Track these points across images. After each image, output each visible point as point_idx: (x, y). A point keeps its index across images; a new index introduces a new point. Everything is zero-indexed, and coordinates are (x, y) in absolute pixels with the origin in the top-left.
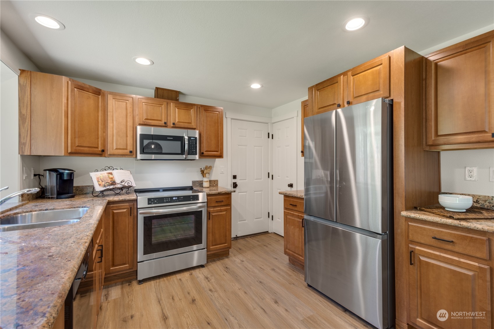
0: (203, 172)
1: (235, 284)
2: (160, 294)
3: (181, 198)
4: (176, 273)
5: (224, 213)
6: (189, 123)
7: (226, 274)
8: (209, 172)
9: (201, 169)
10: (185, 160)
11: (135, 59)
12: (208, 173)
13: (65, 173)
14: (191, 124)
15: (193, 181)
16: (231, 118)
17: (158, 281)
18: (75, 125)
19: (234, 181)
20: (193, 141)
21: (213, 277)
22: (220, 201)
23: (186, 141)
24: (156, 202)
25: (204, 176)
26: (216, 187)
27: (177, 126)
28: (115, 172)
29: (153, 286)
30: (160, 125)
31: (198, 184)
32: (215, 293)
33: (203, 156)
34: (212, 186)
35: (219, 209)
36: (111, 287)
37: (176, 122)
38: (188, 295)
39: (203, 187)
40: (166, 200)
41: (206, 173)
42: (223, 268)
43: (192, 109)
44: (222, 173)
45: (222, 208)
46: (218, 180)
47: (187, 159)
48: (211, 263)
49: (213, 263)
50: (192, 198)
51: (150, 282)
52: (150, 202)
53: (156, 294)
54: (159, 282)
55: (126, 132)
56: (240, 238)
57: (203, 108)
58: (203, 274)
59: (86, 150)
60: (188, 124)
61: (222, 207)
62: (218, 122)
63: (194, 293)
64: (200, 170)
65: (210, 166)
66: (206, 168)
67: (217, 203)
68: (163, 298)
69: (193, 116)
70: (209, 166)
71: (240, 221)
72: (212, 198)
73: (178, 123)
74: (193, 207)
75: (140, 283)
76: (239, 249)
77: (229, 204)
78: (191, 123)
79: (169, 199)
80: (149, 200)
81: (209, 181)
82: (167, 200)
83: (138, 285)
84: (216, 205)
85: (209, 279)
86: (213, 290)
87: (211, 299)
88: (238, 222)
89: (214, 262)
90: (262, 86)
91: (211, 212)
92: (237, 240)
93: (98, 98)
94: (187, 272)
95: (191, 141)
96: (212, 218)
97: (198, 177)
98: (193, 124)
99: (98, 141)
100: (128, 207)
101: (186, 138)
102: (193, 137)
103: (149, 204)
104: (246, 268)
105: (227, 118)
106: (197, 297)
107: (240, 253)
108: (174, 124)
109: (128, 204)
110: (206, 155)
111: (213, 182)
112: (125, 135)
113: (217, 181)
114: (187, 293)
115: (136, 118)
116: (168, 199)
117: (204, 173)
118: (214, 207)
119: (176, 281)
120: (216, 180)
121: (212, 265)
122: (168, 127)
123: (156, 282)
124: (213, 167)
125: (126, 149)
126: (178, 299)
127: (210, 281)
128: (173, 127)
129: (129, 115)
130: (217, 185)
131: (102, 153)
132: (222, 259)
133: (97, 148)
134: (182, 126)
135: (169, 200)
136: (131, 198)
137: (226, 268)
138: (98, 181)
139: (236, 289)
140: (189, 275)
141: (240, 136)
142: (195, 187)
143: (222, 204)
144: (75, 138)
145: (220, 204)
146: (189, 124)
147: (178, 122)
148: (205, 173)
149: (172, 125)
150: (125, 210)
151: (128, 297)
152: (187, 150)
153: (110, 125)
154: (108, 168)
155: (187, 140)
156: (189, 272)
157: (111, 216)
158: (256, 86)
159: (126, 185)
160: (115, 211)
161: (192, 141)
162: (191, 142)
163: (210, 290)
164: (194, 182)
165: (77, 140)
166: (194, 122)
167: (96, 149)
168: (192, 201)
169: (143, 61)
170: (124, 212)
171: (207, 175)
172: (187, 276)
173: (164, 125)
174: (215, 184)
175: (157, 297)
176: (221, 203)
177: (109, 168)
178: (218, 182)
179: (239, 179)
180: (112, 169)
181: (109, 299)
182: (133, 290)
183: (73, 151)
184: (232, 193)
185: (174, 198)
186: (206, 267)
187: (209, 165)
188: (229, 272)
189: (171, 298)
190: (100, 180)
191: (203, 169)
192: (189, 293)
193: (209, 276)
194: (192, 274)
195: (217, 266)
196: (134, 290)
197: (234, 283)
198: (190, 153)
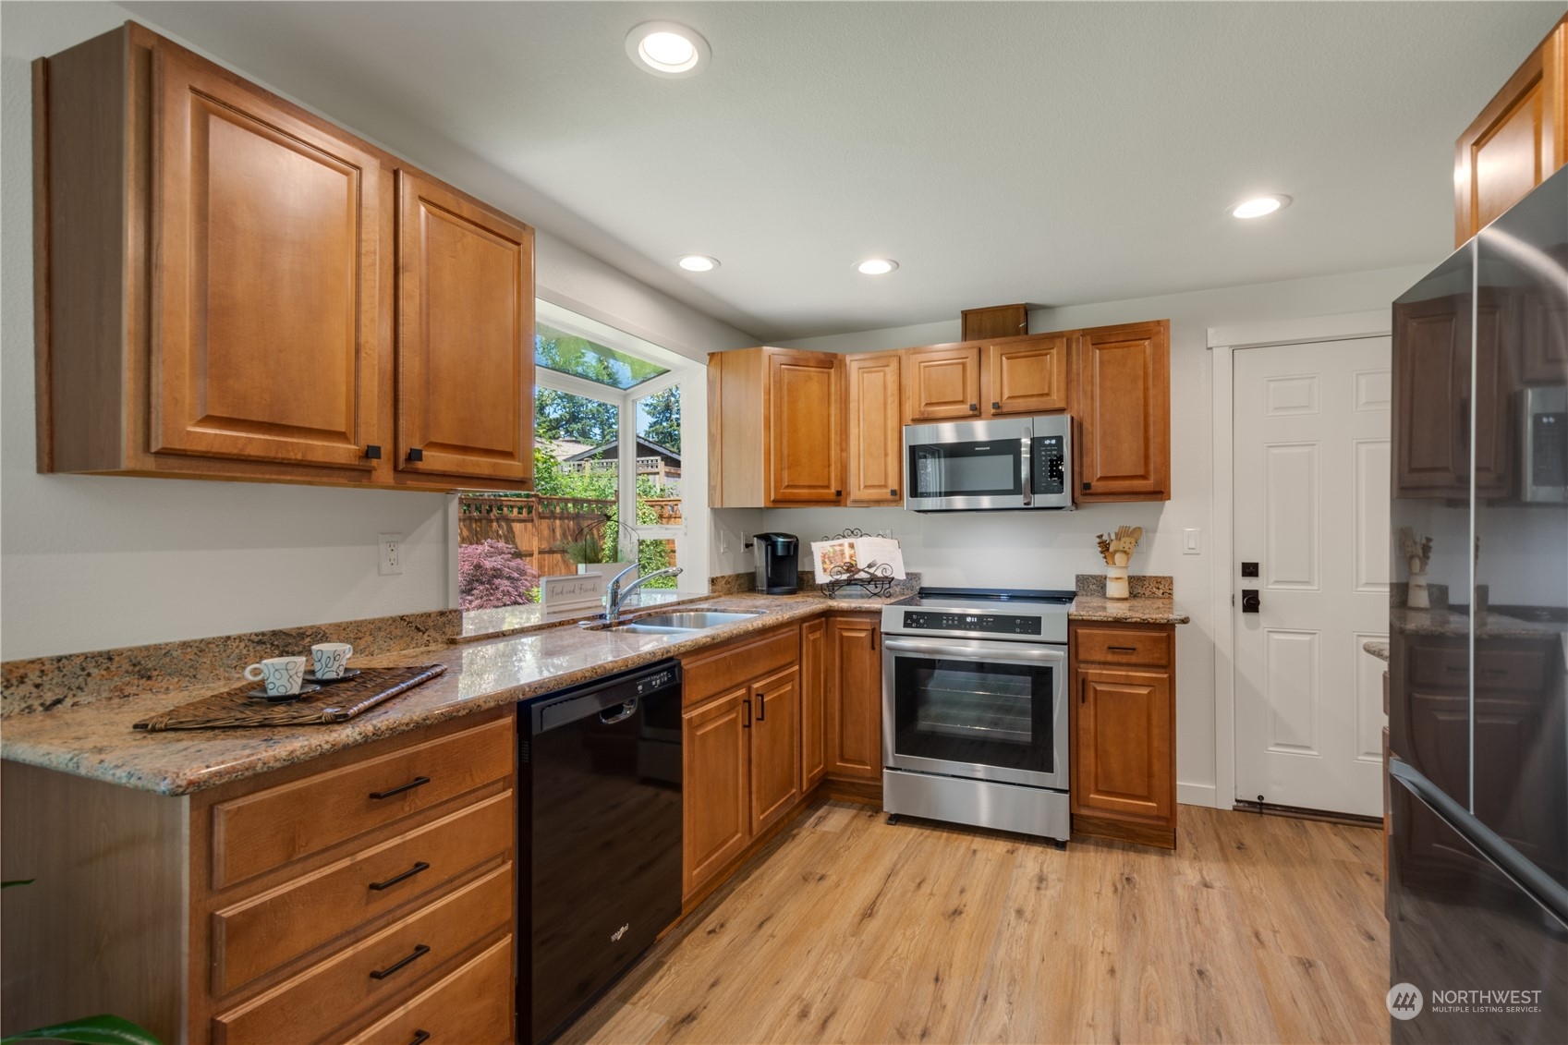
0: (1105, 547)
1: (1108, 933)
2: (906, 862)
3: (988, 622)
4: (980, 834)
5: (1144, 691)
6: (1042, 395)
7: (1110, 894)
8: (1126, 549)
9: (1100, 537)
10: (1027, 508)
11: (856, 268)
12: (1125, 552)
13: (779, 543)
14: (1048, 398)
15: (1077, 576)
16: (1231, 347)
17: (927, 832)
18: (781, 443)
19: (1250, 584)
20: (1049, 451)
21: (1060, 886)
22: (1126, 646)
23: (1026, 453)
24: (924, 624)
25: (1110, 562)
26: (1167, 601)
27: (1005, 410)
28: (861, 543)
29: (908, 840)
30: (961, 414)
31: (1094, 587)
32: (1026, 924)
33: (1091, 494)
34: (1149, 597)
35: (1124, 673)
36: (841, 806)
37: (1005, 396)
38: (958, 894)
39: (1106, 598)
40: (948, 620)
41: (1115, 552)
42: (1118, 876)
43: (1053, 348)
44: (1192, 552)
45: (1131, 674)
46: (1171, 578)
47: (1032, 506)
48: (1092, 848)
49: (1100, 848)
50: (1019, 626)
51: (909, 829)
52: (909, 622)
53: (900, 857)
54: (928, 837)
55: (885, 443)
56: (1278, 813)
57: (1089, 337)
58: (1042, 864)
59: (804, 492)
60: (1041, 399)
61: (1129, 668)
62: (1146, 374)
63: (973, 901)
64: (1098, 540)
65: (1135, 529)
66: (1123, 533)
67: (1114, 653)
68: (901, 874)
69: (1055, 370)
70: (1133, 527)
71: (1278, 745)
72: (1094, 634)
73: (1009, 401)
74: (1032, 654)
75: (890, 822)
76: (1234, 845)
77: (1168, 664)
78: (1048, 395)
79: (956, 618)
80: (908, 615)
81: (1125, 576)
82: (950, 622)
83: (883, 825)
84: (1110, 658)
85: (1044, 883)
86: (1028, 914)
87: (1000, 933)
88: (1270, 749)
89: (1105, 850)
90: (1288, 199)
91: (1090, 678)
92: (1261, 813)
93: (829, 374)
94: (1006, 843)
95: (1043, 450)
96: (1096, 699)
97: (1093, 564)
98: (1055, 397)
99: (829, 473)
100: (869, 628)
101: (1026, 441)
102: (1050, 438)
103: (906, 625)
104: (1197, 910)
105: (1211, 348)
106: (972, 910)
107: (1226, 859)
108: (996, 406)
109: (869, 620)
110: (1099, 491)
111: (1153, 584)
112: (883, 452)
113: (1170, 580)
114: (959, 889)
115: (907, 405)
116: (953, 620)
117: (1108, 550)
118: (1105, 664)
119: (962, 850)
120: (1164, 578)
121: (1092, 854)
122: (983, 415)
123: (922, 834)
124: (1155, 531)
125: (885, 486)
126: (929, 891)
127: (1043, 892)
128: (995, 415)
129: (890, 400)
130: (1168, 595)
131: (839, 499)
132: (1138, 851)
133: (828, 487)
134: (1022, 409)
135: (956, 622)
136: (873, 605)
137: (1128, 879)
138: (824, 562)
139: (1094, 947)
140: (1005, 850)
141: (1276, 409)
142: (1087, 595)
143: (1134, 659)
144: (782, 469)
145: (1124, 659)
146: (1045, 399)
147: (1009, 398)
148: (1111, 549)
149: (993, 411)
150: (863, 635)
151: (849, 839)
152: (1027, 480)
153: (853, 431)
154: (850, 533)
155: (1028, 449)
156: (1012, 844)
157: (837, 643)
158: (1257, 207)
159: (879, 574)
160: (846, 634)
161: (1045, 451)
162: (1043, 453)
163: (1020, 912)
164: (1081, 580)
165: (786, 473)
166: (1058, 390)
167: (826, 491)
168: (1020, 633)
169: (875, 267)
170: (862, 637)
171: (1118, 556)
172: (998, 850)
173: (971, 413)
174: (1161, 591)
175: (895, 865)
176: (1126, 654)
177: (852, 532)
178: (1171, 583)
179: (1273, 579)
180: (860, 534)
181: (818, 828)
182: (868, 829)
183: (779, 497)
184: (1179, 627)
185: (969, 619)
186: (1067, 853)
187: (1133, 525)
188: (1122, 895)
189: (918, 881)
190: (827, 560)
191: (1105, 538)
192: (962, 891)
193: (1052, 877)
194: (1012, 852)
195: (1104, 865)
196: (869, 831)
197: (1105, 931)
198: (1043, 489)
